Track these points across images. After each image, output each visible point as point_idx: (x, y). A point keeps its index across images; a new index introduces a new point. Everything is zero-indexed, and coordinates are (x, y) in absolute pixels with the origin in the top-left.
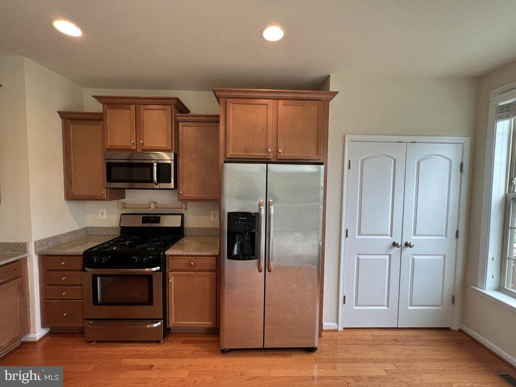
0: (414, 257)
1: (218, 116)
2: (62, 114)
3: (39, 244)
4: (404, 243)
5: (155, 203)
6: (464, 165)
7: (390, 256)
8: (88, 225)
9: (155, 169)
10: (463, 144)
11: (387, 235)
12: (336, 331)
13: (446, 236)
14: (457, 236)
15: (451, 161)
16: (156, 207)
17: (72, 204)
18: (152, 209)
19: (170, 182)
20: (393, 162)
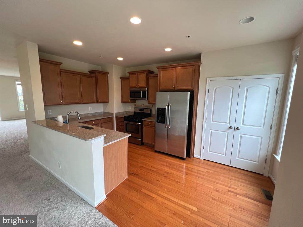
0: (242, 135)
1: (158, 74)
2: (121, 78)
3: (116, 113)
4: (236, 128)
5: (143, 105)
6: (279, 90)
7: (228, 132)
8: (127, 110)
9: (142, 93)
10: (279, 78)
11: (227, 123)
12: (199, 159)
13: (264, 128)
14: (271, 128)
15: (270, 88)
16: (144, 106)
17: (123, 104)
18: (142, 107)
19: (146, 97)
20: (232, 89)
